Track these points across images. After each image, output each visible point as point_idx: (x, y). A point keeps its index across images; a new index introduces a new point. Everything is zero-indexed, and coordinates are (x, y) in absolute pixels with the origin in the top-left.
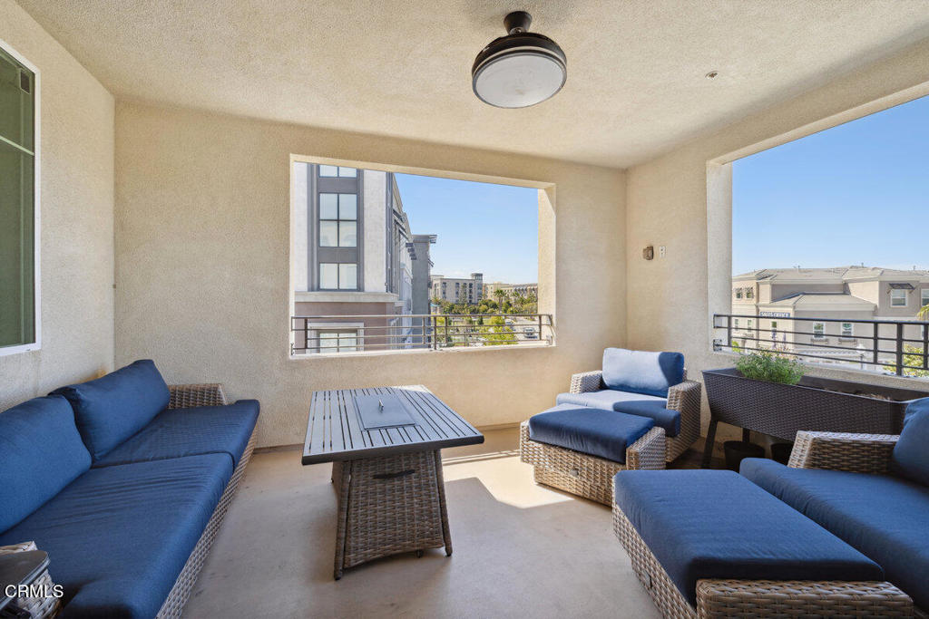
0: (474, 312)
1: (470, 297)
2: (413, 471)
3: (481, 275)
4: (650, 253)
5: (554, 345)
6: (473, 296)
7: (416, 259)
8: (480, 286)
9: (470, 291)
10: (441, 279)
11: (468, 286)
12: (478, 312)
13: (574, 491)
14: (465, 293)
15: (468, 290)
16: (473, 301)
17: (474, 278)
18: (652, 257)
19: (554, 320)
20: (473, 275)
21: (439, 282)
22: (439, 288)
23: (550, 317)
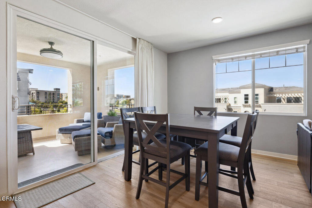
0: (55, 106)
1: (53, 99)
2: (24, 137)
3: (59, 89)
4: (98, 89)
5: (72, 113)
6: (55, 98)
7: (20, 80)
8: (59, 94)
9: (53, 97)
10: (36, 90)
11: (52, 94)
12: (57, 106)
13: (69, 143)
14: (51, 97)
15: (52, 96)
16: (55, 101)
17: (55, 90)
18: (99, 90)
19: (72, 106)
20: (54, 89)
21: (35, 92)
22: (35, 95)
23: (71, 105)
